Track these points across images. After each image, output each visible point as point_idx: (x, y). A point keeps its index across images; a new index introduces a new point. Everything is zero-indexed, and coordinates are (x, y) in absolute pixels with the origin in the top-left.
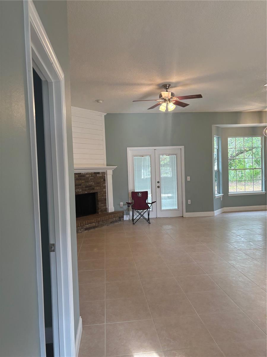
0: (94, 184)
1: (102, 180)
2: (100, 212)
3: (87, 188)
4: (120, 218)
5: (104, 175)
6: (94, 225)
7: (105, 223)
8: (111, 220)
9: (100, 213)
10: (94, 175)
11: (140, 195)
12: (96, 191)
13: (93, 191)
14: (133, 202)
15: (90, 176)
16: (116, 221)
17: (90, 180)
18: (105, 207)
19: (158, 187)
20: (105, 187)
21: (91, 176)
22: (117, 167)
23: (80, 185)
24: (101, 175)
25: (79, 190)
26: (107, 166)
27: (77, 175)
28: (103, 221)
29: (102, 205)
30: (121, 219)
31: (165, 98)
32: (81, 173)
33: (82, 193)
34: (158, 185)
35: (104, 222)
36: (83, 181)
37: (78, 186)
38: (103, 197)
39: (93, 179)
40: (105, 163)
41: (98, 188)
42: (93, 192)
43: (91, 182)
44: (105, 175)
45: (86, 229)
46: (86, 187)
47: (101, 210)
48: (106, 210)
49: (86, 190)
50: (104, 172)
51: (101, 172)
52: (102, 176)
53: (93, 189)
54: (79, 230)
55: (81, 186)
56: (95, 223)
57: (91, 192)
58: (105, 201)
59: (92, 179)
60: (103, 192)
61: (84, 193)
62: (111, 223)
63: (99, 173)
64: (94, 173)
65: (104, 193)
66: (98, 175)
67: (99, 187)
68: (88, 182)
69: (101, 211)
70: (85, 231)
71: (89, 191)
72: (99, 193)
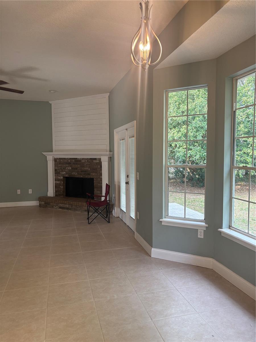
0: (89, 169)
1: (99, 166)
3: (83, 173)
5: (100, 161)
10: (90, 161)
12: (91, 177)
13: (88, 176)
15: (86, 161)
17: (86, 166)
20: (101, 174)
21: (87, 162)
22: (113, 153)
23: (76, 169)
24: (98, 161)
25: (75, 173)
27: (73, 160)
28: (77, 206)
29: (98, 192)
32: (77, 158)
33: (77, 177)
34: (127, 180)
36: (79, 166)
37: (74, 170)
39: (89, 164)
40: (108, 149)
41: (94, 174)
43: (87, 167)
46: (81, 172)
49: (81, 175)
51: (98, 158)
53: (89, 174)
55: (77, 170)
60: (99, 179)
61: (79, 177)
63: (95, 159)
64: (90, 158)
65: (100, 181)
66: (94, 161)
67: (95, 172)
68: (83, 167)
70: (60, 208)
71: (84, 175)
72: (95, 180)
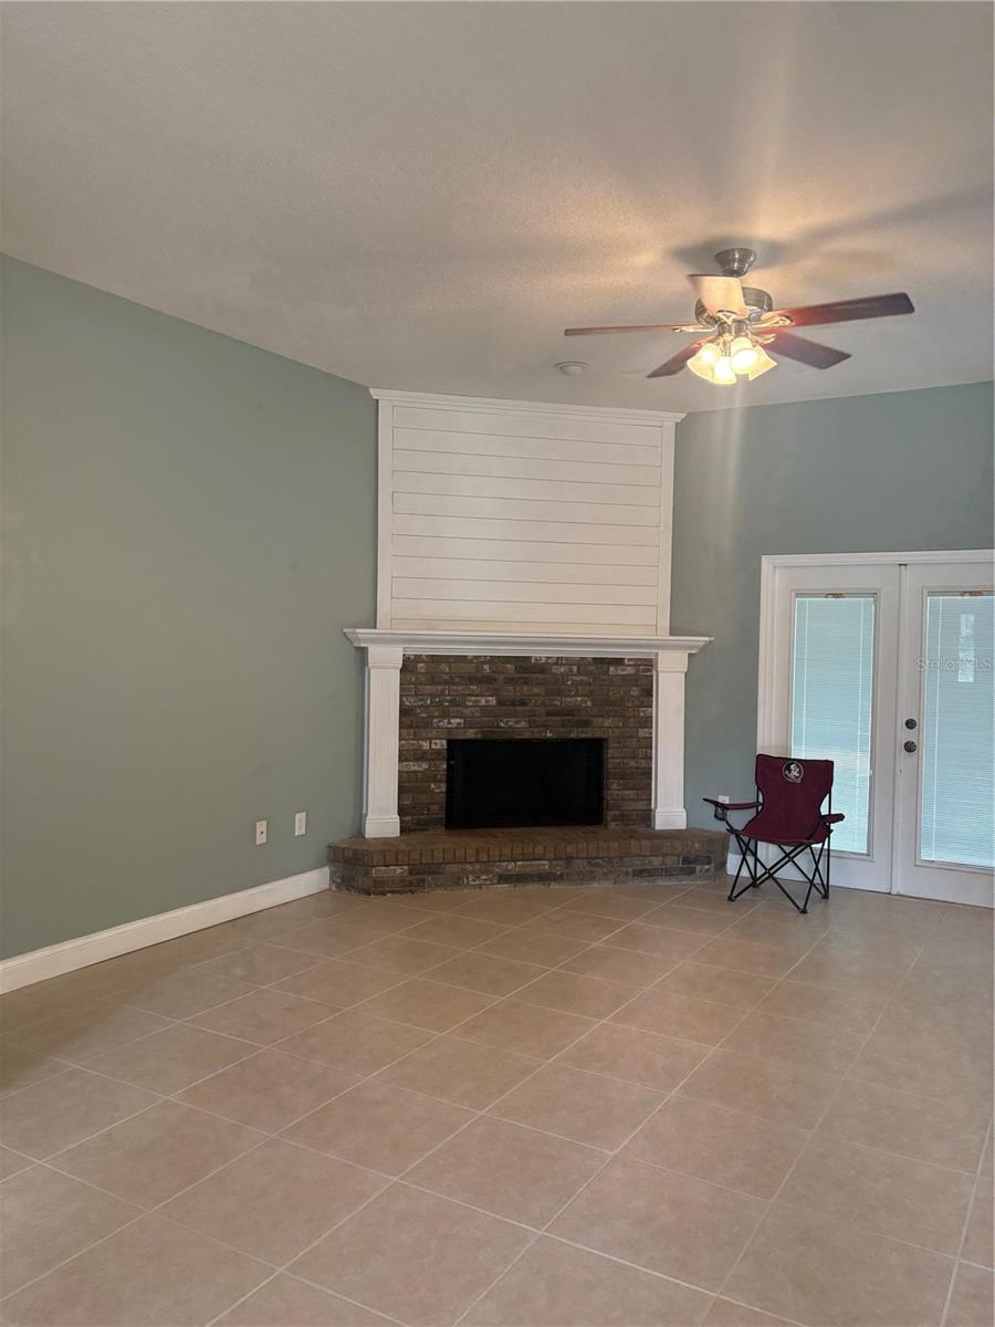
0: (589, 704)
1: (635, 692)
2: (613, 820)
3: (558, 718)
4: (686, 860)
5: (644, 671)
6: (547, 867)
7: (605, 871)
8: (637, 864)
9: (612, 825)
10: (590, 668)
11: (794, 772)
12: (597, 735)
13: (582, 732)
14: (761, 800)
15: (572, 670)
16: (667, 873)
17: (574, 688)
18: (640, 805)
19: (910, 747)
20: (647, 722)
21: (579, 673)
22: (712, 639)
23: (523, 704)
24: (630, 671)
25: (517, 722)
26: (671, 634)
27: (509, 666)
29: (627, 792)
30: (698, 867)
31: (720, 314)
32: (530, 658)
33: (527, 735)
34: (906, 735)
35: (597, 865)
36: (536, 690)
37: (512, 708)
38: (632, 763)
39: (588, 684)
40: (665, 622)
41: (608, 722)
42: (583, 736)
43: (577, 695)
44: (650, 670)
45: (505, 878)
46: (549, 714)
47: (618, 813)
48: (647, 816)
49: (546, 727)
50: (651, 660)
51: (629, 660)
52: (636, 674)
53: (586, 724)
54: (471, 878)
55: (527, 708)
56: (550, 860)
57: (573, 736)
58: (642, 779)
59: (581, 683)
60: (635, 740)
61: (537, 736)
62: (638, 873)
63: (619, 662)
64: (594, 658)
65: (639, 748)
66: (611, 669)
67: (616, 716)
68: (559, 693)
69: (623, 818)
70: (499, 883)
71: (563, 729)
72: (612, 744)
